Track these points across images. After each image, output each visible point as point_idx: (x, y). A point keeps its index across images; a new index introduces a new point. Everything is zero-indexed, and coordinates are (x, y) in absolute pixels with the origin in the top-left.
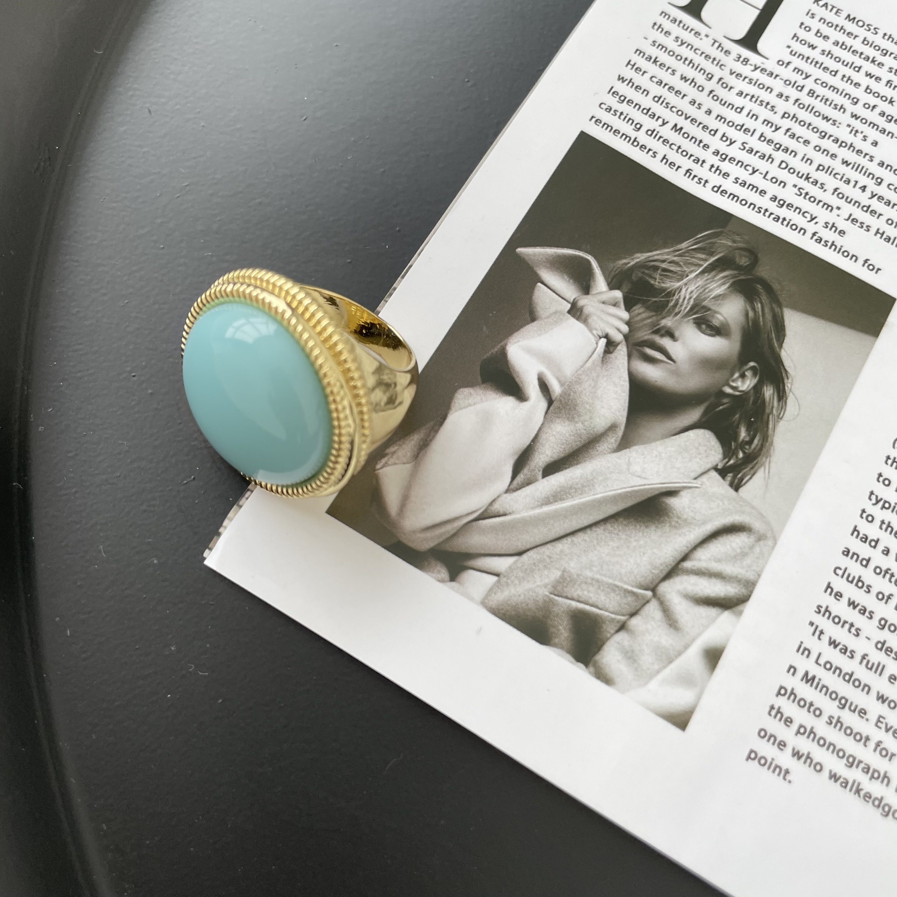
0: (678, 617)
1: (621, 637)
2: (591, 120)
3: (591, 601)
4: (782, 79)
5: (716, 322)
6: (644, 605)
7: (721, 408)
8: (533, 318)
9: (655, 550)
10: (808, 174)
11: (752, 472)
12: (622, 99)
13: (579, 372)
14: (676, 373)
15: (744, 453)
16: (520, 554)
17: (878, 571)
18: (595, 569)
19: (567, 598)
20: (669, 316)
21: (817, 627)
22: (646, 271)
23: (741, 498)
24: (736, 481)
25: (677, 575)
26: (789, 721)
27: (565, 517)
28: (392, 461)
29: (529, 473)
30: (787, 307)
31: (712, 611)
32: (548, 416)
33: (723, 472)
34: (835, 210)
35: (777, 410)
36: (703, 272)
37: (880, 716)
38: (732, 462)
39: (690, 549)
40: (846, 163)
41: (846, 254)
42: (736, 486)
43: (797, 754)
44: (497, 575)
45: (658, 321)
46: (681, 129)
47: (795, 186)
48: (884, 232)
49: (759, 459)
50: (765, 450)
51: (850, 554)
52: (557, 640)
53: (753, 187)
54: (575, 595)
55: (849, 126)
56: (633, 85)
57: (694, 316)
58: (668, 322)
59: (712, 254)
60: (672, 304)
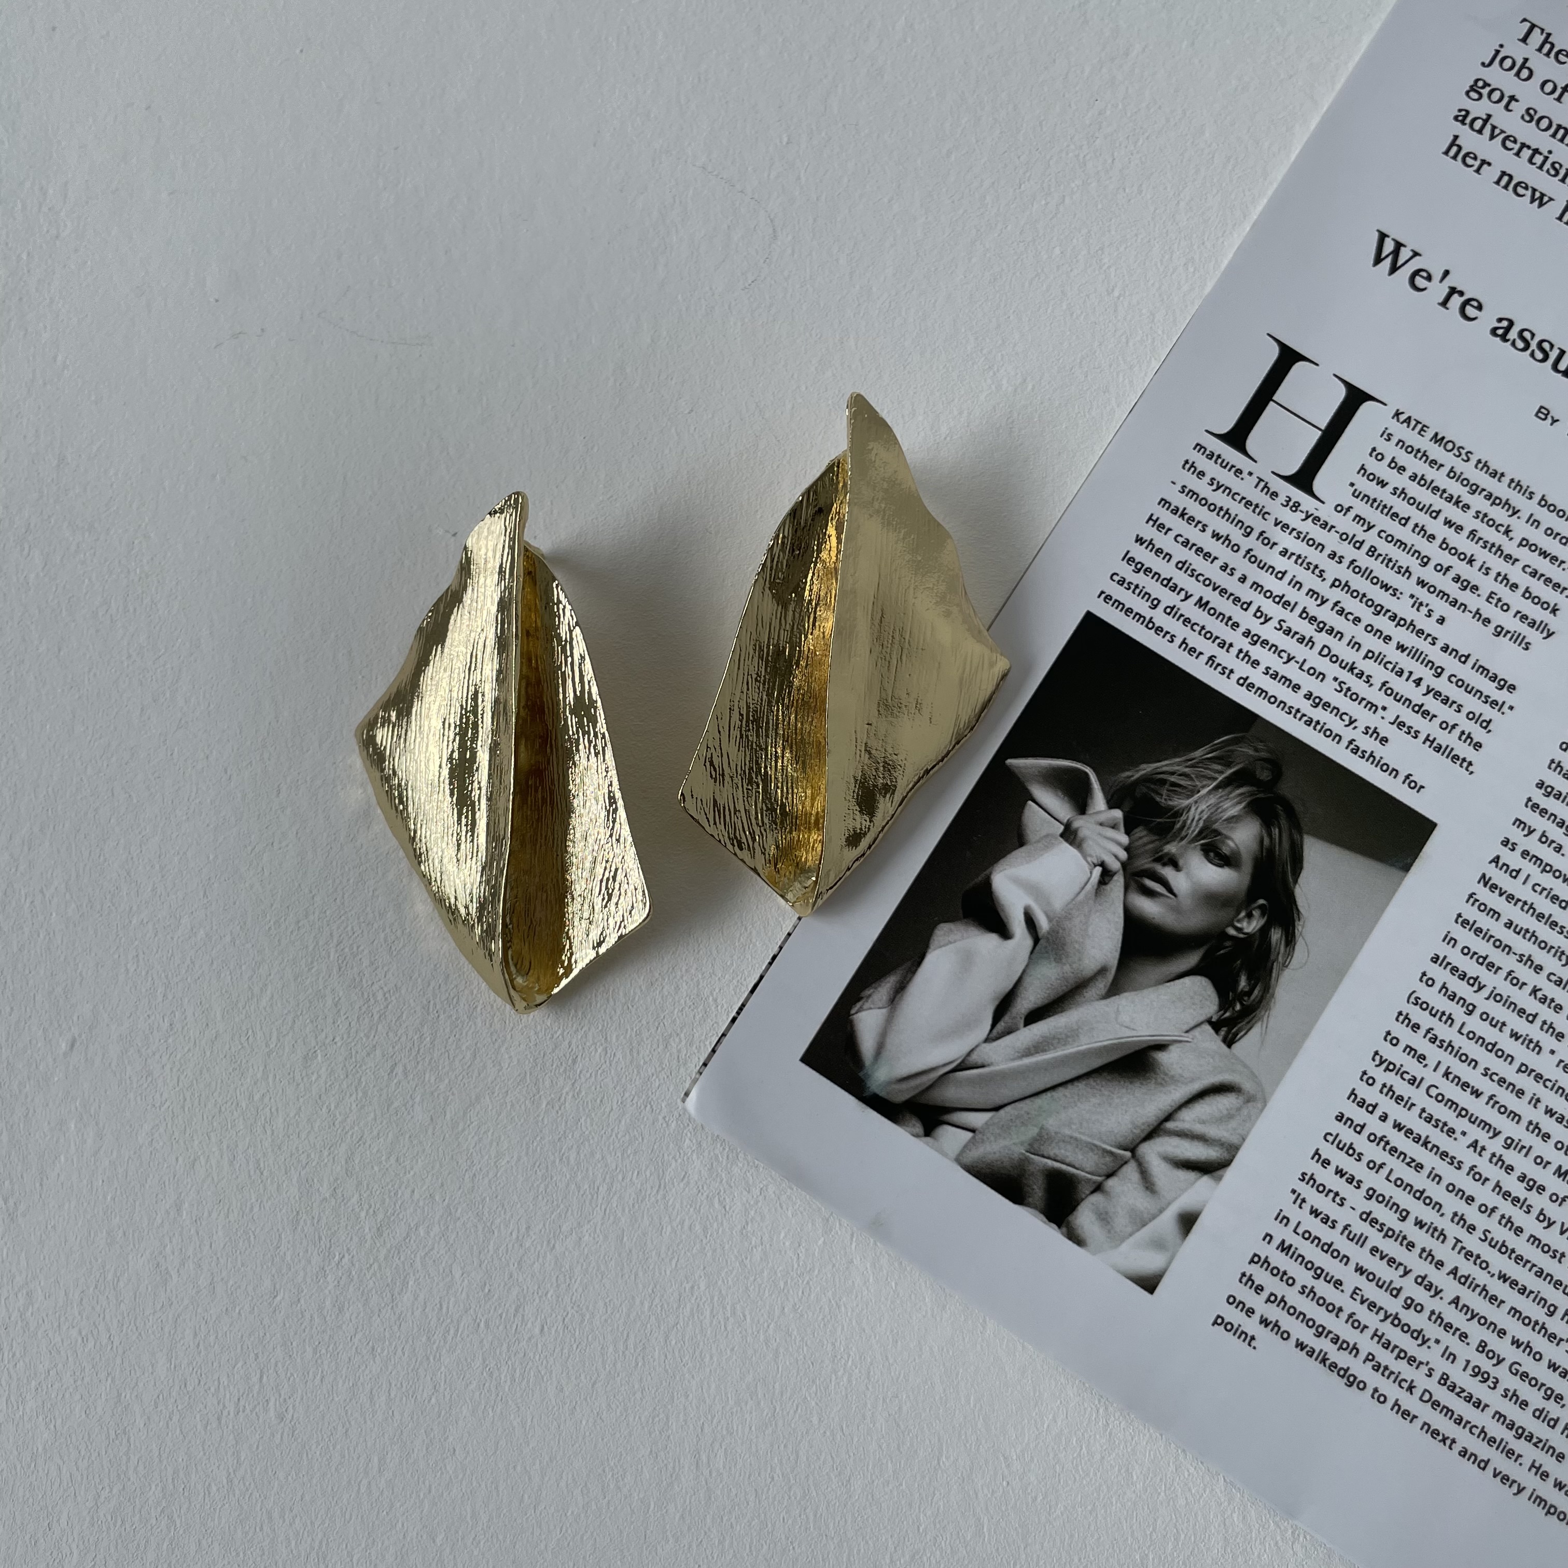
0: (1156, 1179)
1: (1096, 1198)
2: (1099, 596)
3: (1068, 1160)
4: (1337, 532)
5: (1225, 850)
6: (1122, 1166)
7: (1222, 952)
8: (1021, 841)
9: (1137, 1109)
10: (1354, 663)
11: (1249, 1026)
12: (1140, 568)
13: (1071, 906)
14: (1177, 910)
15: (1242, 1004)
16: (997, 1109)
17: (1372, 1138)
18: (1074, 1127)
19: (1043, 1156)
20: (1174, 841)
21: (1299, 1195)
22: (1152, 786)
23: (1234, 1055)
24: (1230, 1036)
25: (1159, 1136)
26: (1259, 1289)
27: (1046, 1070)
28: (866, 1006)
29: (1010, 1021)
30: (1308, 833)
31: (1191, 1175)
32: (1034, 956)
33: (1216, 1026)
34: (1380, 711)
35: (1283, 958)
36: (1216, 788)
37: (1357, 1288)
38: (1227, 1014)
39: (1175, 1107)
40: (1401, 647)
41: (1384, 767)
42: (1229, 1042)
43: (1264, 1322)
44: (973, 1131)
45: (1162, 846)
46: (1208, 602)
47: (1336, 679)
48: (1435, 739)
49: (1258, 1012)
50: (1264, 1003)
51: (1344, 1120)
52: (1030, 1200)
53: (1286, 680)
54: (1052, 1154)
55: (1412, 596)
56: (1153, 547)
57: (1202, 842)
58: (1172, 848)
59: (1228, 765)
60: (1178, 826)
